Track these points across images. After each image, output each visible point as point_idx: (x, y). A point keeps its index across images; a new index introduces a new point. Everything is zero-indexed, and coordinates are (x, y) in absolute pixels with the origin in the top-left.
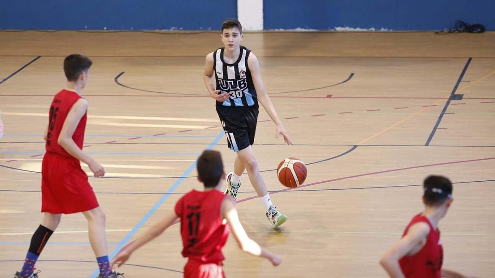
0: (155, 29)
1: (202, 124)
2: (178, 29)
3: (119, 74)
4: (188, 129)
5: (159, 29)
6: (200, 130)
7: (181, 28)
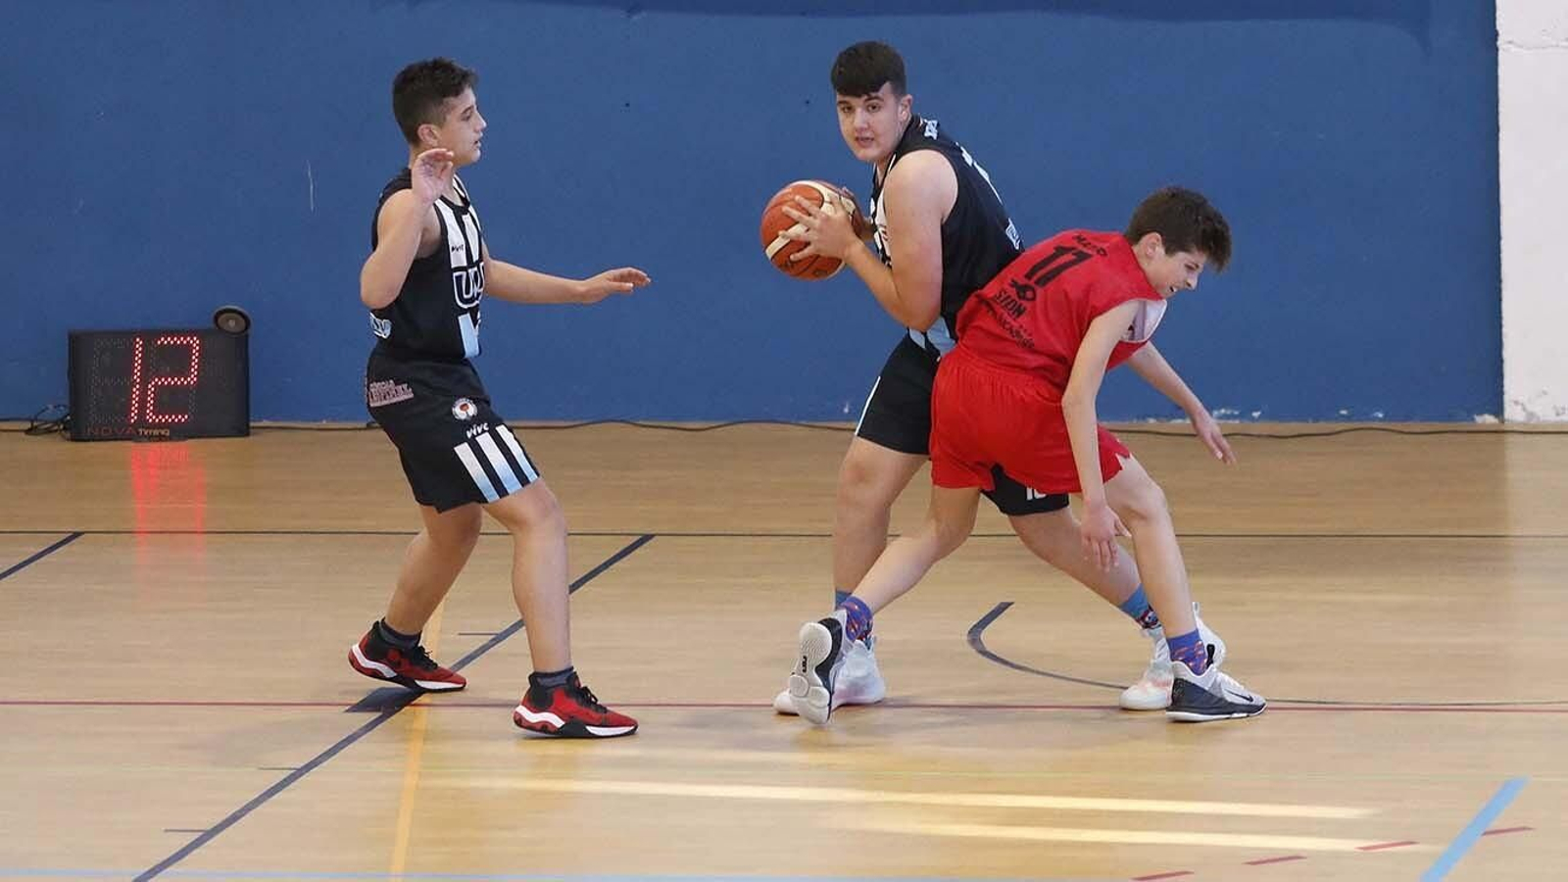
0: (1144, 417)
1: (1341, 829)
2: (1244, 415)
3: (987, 611)
4: (1290, 850)
5: (1156, 416)
6: (1337, 855)
7: (1256, 414)
